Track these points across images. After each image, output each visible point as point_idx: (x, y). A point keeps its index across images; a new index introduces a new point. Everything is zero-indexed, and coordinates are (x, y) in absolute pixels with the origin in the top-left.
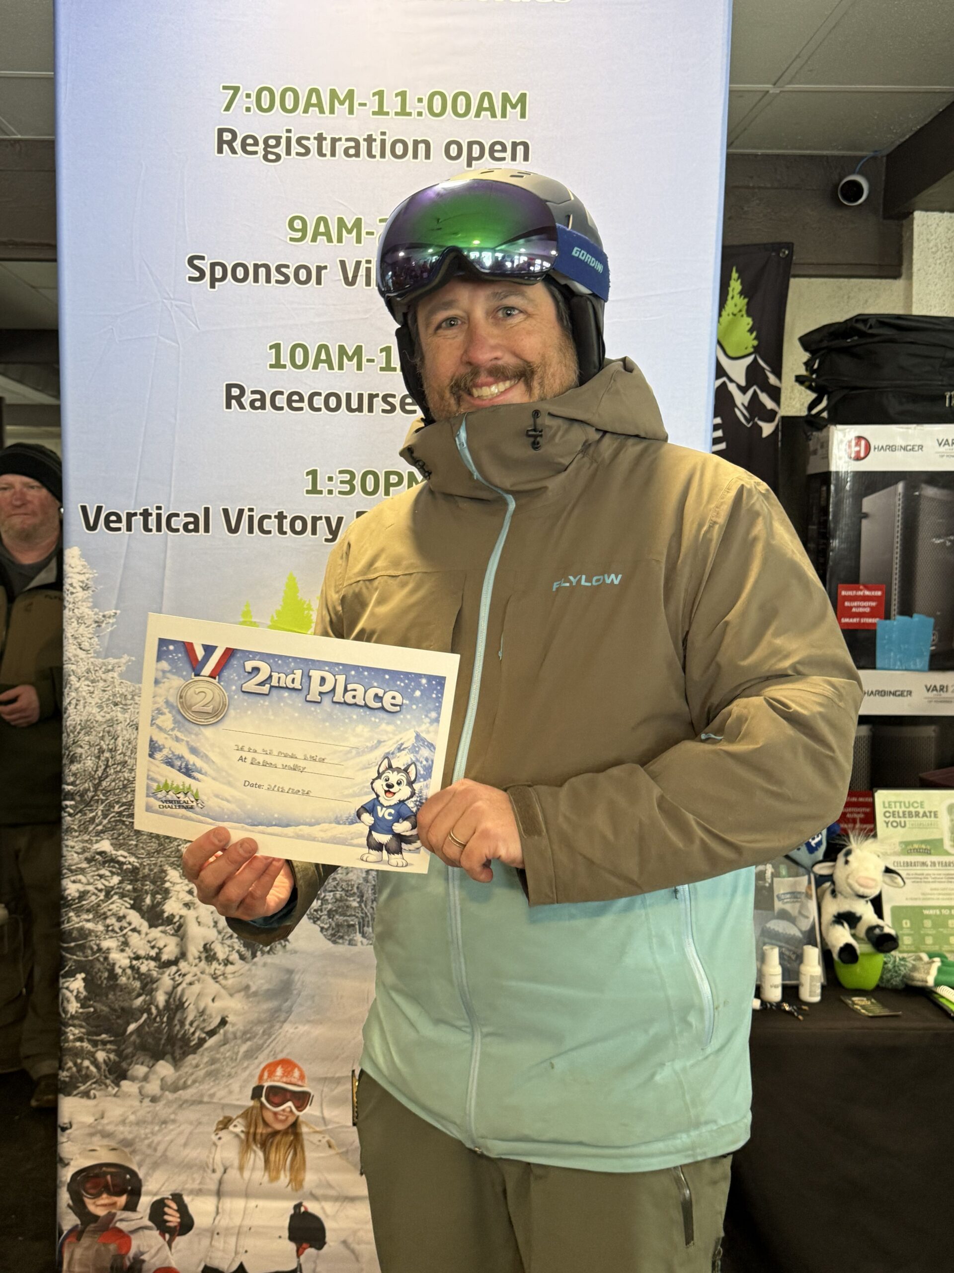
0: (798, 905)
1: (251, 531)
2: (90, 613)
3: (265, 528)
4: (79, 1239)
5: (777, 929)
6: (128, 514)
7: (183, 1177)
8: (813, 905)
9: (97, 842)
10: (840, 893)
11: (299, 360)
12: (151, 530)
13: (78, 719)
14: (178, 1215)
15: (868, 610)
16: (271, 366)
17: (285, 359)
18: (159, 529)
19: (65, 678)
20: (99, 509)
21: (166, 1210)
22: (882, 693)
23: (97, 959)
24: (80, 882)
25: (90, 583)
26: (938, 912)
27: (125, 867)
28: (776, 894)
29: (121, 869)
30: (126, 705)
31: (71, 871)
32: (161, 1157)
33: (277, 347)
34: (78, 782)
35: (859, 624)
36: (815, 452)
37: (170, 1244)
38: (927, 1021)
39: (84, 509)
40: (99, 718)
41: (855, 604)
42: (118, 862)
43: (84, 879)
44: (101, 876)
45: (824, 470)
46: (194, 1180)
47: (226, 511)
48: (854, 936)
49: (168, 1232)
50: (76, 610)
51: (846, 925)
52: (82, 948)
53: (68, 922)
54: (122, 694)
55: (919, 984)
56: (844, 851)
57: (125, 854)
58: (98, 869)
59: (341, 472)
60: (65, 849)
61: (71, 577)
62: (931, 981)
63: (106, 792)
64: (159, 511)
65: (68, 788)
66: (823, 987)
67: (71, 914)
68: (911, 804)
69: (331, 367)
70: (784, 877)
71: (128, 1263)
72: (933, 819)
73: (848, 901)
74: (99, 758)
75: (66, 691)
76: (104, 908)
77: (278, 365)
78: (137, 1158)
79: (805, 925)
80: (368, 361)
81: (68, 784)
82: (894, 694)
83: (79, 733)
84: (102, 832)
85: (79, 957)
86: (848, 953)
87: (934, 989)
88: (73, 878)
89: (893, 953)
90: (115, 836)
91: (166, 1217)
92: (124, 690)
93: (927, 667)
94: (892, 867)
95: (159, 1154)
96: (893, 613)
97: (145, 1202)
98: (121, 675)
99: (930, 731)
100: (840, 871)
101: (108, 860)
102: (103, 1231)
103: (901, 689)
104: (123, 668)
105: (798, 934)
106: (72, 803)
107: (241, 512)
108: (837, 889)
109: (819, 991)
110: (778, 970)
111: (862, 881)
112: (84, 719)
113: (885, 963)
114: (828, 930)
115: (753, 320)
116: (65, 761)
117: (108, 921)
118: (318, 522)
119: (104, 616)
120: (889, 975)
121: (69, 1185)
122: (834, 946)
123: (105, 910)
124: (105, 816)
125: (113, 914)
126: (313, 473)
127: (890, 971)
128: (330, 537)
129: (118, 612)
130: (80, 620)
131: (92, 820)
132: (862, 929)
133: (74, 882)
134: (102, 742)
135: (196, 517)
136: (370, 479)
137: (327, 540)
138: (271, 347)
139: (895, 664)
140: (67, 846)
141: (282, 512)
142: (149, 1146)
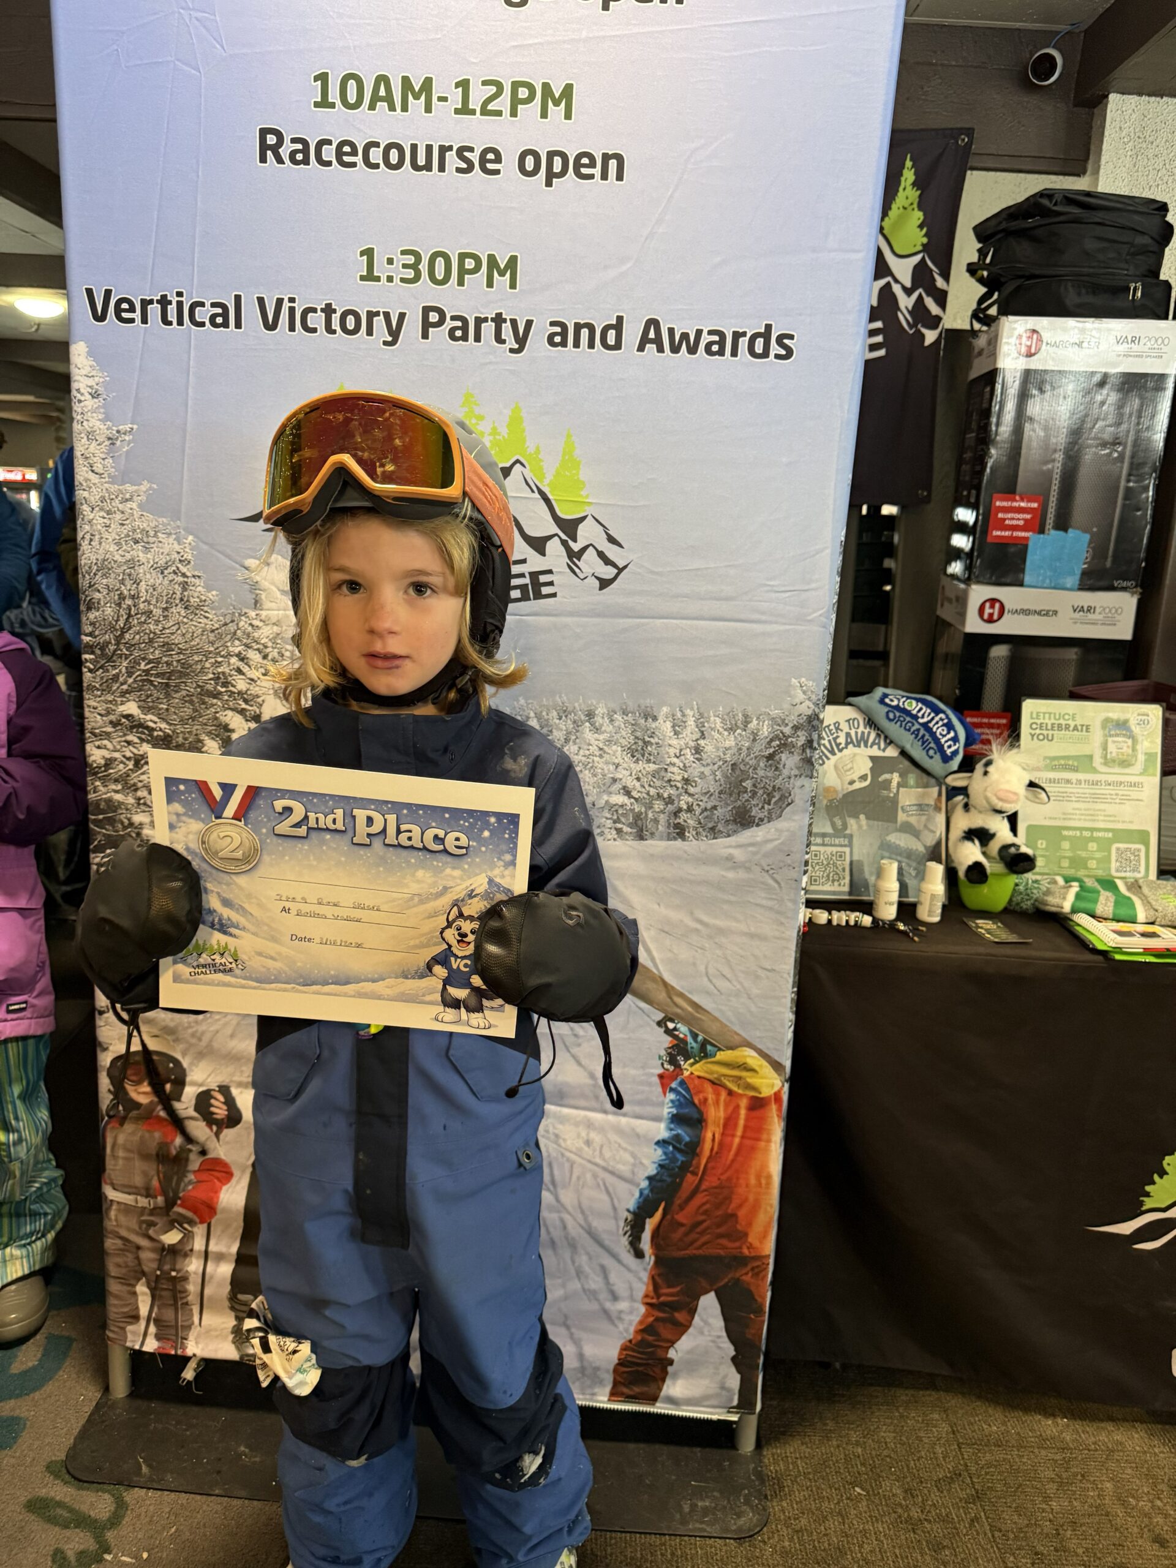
0: (924, 818)
1: (292, 328)
2: (102, 427)
3: (310, 325)
4: (122, 1124)
5: (898, 842)
6: (142, 300)
7: (231, 1069)
8: (941, 819)
9: (122, 703)
10: (975, 808)
11: (352, 98)
12: (170, 323)
13: (93, 558)
14: (225, 1107)
15: (1021, 523)
16: (317, 105)
17: (334, 96)
18: (180, 322)
19: (77, 507)
20: (108, 293)
21: (213, 1101)
22: (1026, 612)
23: (129, 835)
24: (105, 747)
25: (101, 390)
26: (1078, 833)
27: (155, 734)
28: (900, 805)
29: (151, 735)
30: (148, 543)
31: (95, 735)
32: (207, 1047)
33: (323, 78)
34: (97, 633)
35: (1011, 537)
36: (980, 353)
37: (217, 1135)
38: (1060, 952)
39: (89, 292)
40: (117, 557)
41: (1009, 515)
42: (147, 728)
43: (109, 745)
44: (129, 743)
45: (991, 368)
46: (242, 1072)
47: (261, 301)
48: (984, 853)
49: (217, 1124)
50: (85, 423)
51: (977, 842)
52: (111, 821)
53: (95, 792)
54: (143, 530)
55: (1053, 909)
56: (984, 761)
57: (155, 719)
58: (125, 735)
59: (403, 253)
60: (86, 710)
61: (78, 381)
62: (1067, 907)
63: (130, 646)
64: (180, 299)
65: (86, 639)
66: (944, 907)
67: (98, 783)
68: (1062, 716)
69: (392, 108)
70: (911, 787)
71: (174, 1152)
72: (1084, 733)
73: (982, 816)
74: (119, 605)
75: (79, 522)
76: (134, 778)
77: (324, 103)
78: (181, 1046)
79: (930, 841)
80: (441, 99)
81: (86, 635)
82: (1039, 613)
83: (95, 574)
84: (127, 692)
85: (108, 831)
86: (977, 872)
87: (1070, 916)
88: (97, 743)
89: (1026, 875)
90: (143, 697)
91: (213, 1109)
92: (145, 525)
93: (1076, 586)
94: (1037, 781)
95: (204, 1043)
96: (1047, 527)
97: (190, 1093)
98: (140, 506)
99: (1072, 654)
100: (976, 782)
101: (136, 725)
102: (148, 1118)
103: (1047, 608)
104: (143, 498)
105: (921, 849)
106: (92, 657)
107: (280, 302)
108: (972, 802)
109: (939, 911)
110: (895, 886)
111: (1002, 795)
112: (100, 558)
113: (1017, 885)
114: (956, 846)
115: (925, 215)
116: (83, 608)
117: (139, 794)
118: (375, 319)
119: (118, 432)
120: (1019, 898)
121: (109, 1070)
122: (960, 864)
123: (135, 780)
124: (130, 674)
125: (144, 786)
126: (369, 253)
127: (1021, 893)
128: (390, 339)
129: (135, 427)
130: (90, 435)
131: (115, 678)
132: (994, 846)
133: (99, 747)
134: (123, 587)
135: (224, 307)
136: (440, 262)
137: (385, 343)
138: (316, 79)
139: (1043, 581)
140: (89, 706)
141: (330, 304)
142: (193, 1035)
